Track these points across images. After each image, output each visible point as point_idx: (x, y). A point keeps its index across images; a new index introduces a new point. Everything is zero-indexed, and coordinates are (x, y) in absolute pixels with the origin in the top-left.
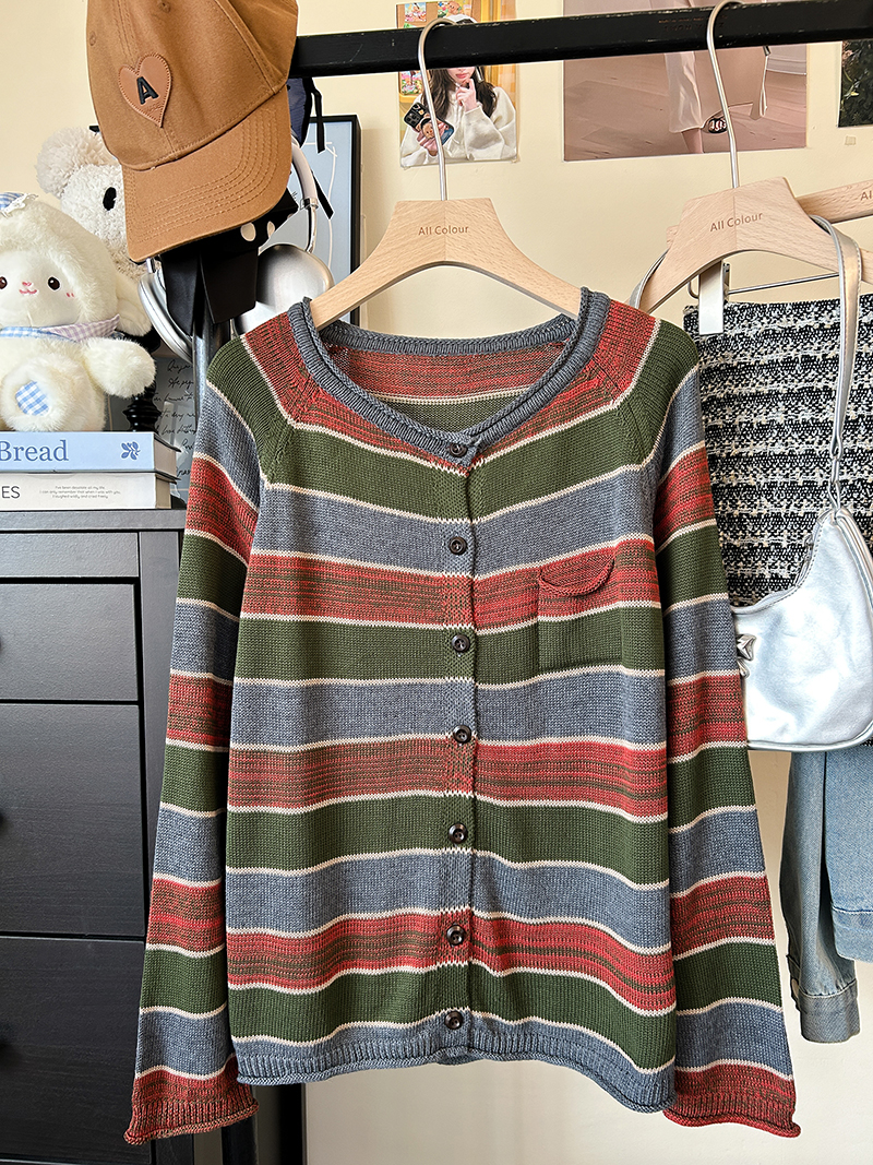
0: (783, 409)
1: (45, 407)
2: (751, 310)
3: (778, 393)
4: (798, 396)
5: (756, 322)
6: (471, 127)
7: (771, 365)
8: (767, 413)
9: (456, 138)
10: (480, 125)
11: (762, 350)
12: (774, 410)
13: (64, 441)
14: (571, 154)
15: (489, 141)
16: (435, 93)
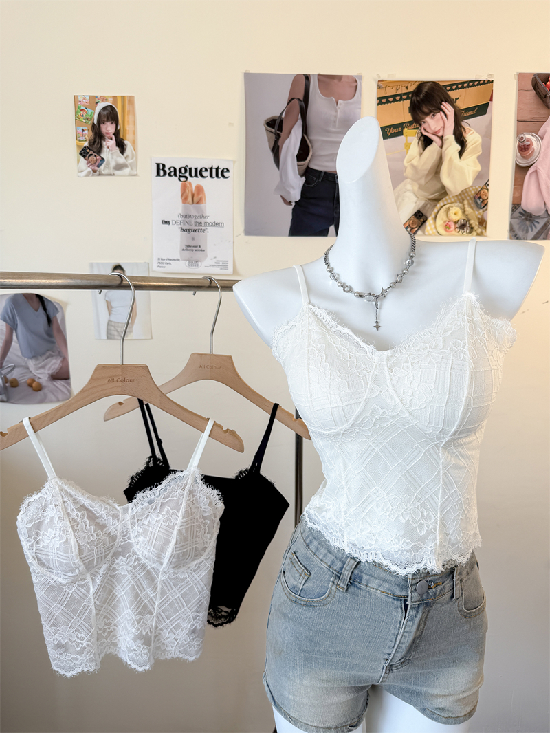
16: (95, 142)
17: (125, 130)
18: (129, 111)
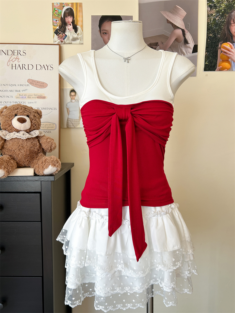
10: (74, 35)
15: (76, 39)
16: (62, 26)
17: (77, 20)
18: (79, 11)
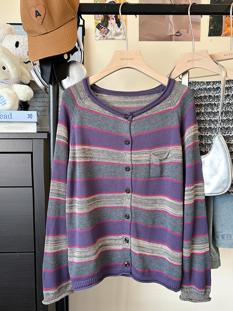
0: (204, 108)
1: (5, 103)
2: (195, 83)
3: (202, 104)
4: (208, 105)
5: (197, 86)
6: (114, 31)
7: (201, 97)
8: (199, 110)
9: (110, 33)
10: (117, 30)
11: (198, 93)
12: (201, 109)
13: (11, 113)
14: (141, 39)
15: (119, 35)
